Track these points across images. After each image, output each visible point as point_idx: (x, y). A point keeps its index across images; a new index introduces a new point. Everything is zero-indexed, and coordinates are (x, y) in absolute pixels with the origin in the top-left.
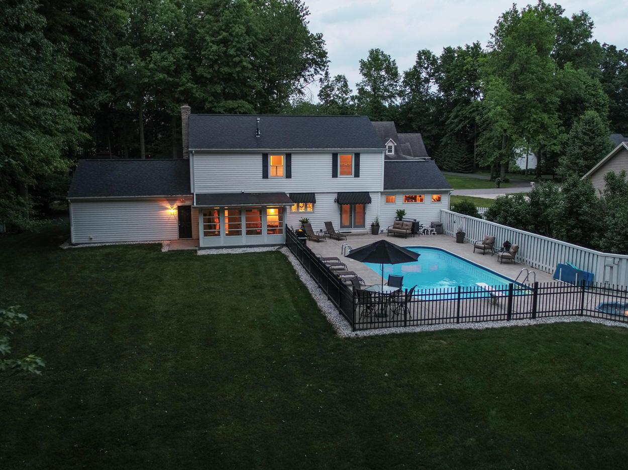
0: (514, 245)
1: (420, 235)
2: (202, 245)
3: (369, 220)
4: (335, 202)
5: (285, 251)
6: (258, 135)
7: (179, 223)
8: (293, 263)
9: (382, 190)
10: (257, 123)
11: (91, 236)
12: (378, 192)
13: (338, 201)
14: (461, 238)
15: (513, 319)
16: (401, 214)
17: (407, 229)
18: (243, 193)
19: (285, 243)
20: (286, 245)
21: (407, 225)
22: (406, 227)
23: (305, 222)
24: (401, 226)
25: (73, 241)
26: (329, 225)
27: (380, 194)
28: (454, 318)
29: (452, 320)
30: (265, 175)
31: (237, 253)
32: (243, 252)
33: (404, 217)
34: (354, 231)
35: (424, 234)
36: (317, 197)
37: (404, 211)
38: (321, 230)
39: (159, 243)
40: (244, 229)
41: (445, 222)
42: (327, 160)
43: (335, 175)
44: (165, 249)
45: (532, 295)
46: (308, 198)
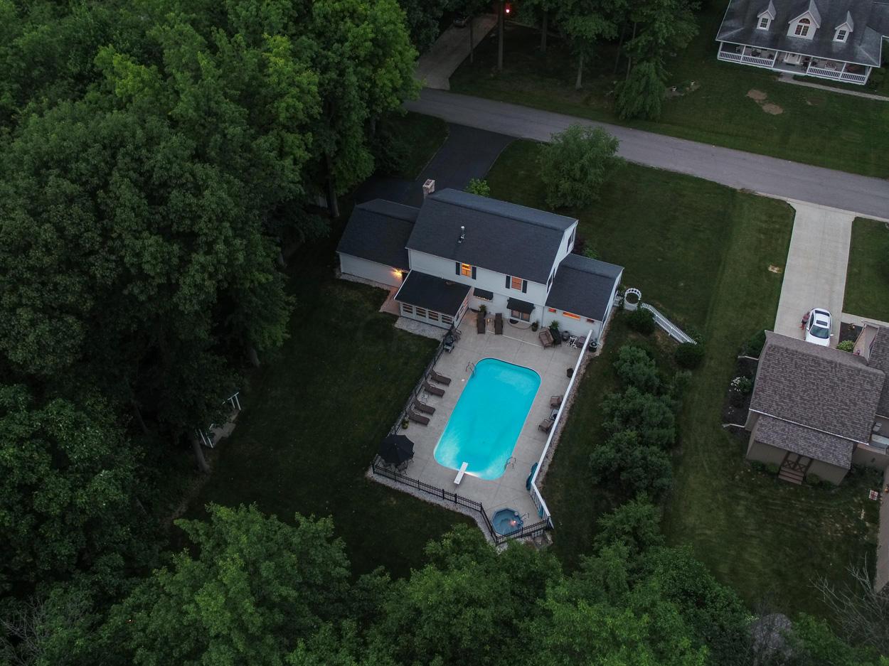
2: (402, 315)
3: (532, 319)
6: (460, 239)
9: (544, 306)
12: (541, 306)
13: (509, 303)
16: (556, 324)
18: (443, 279)
25: (342, 271)
30: (458, 272)
31: (417, 333)
32: (420, 333)
34: (521, 321)
36: (495, 296)
37: (559, 322)
39: (388, 292)
42: (502, 277)
43: (508, 286)
44: (383, 308)
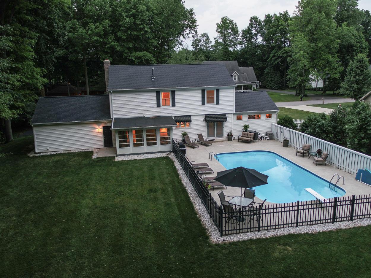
0: (325, 153)
1: (259, 140)
2: (118, 153)
3: (226, 132)
4: (204, 120)
5: (172, 156)
6: (153, 78)
7: (104, 137)
8: (177, 168)
9: (234, 112)
10: (153, 71)
11: (48, 148)
12: (231, 114)
13: (205, 120)
14: (286, 144)
15: (337, 221)
16: (246, 127)
17: (251, 138)
18: (145, 117)
19: (172, 150)
20: (173, 152)
21: (250, 135)
22: (250, 136)
23: (184, 134)
24: (246, 136)
25: (37, 151)
26: (200, 136)
27: (232, 115)
28: (294, 223)
29: (293, 225)
30: (159, 105)
31: (141, 158)
32: (145, 158)
33: (248, 129)
34: (216, 139)
35: (262, 140)
36: (193, 118)
37: (248, 126)
38: (195, 140)
39: (91, 151)
40: (145, 142)
41: (275, 131)
42: (199, 94)
43: (203, 104)
44: (94, 157)
45: (350, 204)
46: (186, 119)
